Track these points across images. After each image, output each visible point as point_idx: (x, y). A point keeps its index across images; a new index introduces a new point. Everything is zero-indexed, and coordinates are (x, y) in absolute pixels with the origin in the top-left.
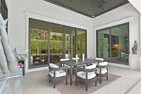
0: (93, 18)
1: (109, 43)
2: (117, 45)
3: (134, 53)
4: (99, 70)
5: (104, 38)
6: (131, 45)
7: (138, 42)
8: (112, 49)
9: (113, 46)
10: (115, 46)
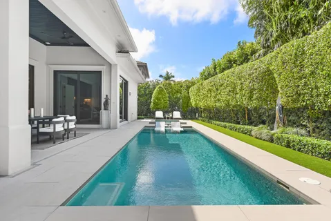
0: (47, 45)
1: (76, 95)
2: (89, 100)
3: (105, 109)
4: (66, 124)
5: (67, 86)
6: (103, 100)
7: (109, 97)
8: (81, 106)
9: (83, 101)
10: (86, 100)
